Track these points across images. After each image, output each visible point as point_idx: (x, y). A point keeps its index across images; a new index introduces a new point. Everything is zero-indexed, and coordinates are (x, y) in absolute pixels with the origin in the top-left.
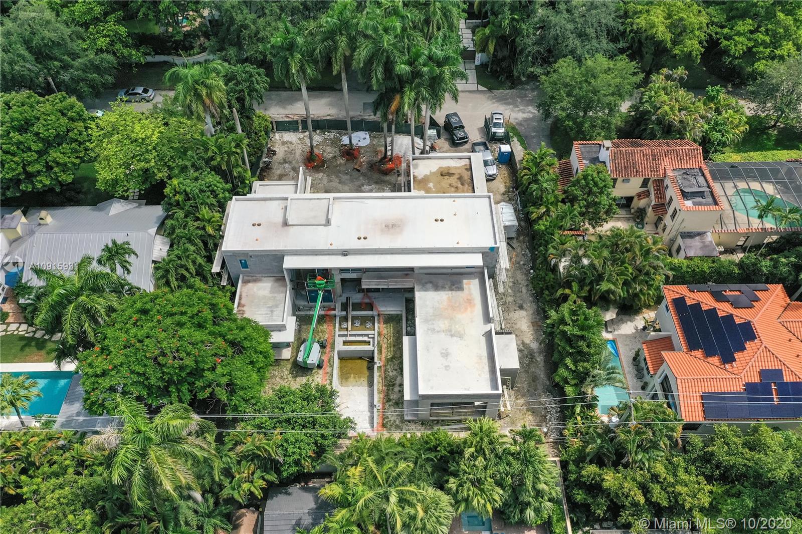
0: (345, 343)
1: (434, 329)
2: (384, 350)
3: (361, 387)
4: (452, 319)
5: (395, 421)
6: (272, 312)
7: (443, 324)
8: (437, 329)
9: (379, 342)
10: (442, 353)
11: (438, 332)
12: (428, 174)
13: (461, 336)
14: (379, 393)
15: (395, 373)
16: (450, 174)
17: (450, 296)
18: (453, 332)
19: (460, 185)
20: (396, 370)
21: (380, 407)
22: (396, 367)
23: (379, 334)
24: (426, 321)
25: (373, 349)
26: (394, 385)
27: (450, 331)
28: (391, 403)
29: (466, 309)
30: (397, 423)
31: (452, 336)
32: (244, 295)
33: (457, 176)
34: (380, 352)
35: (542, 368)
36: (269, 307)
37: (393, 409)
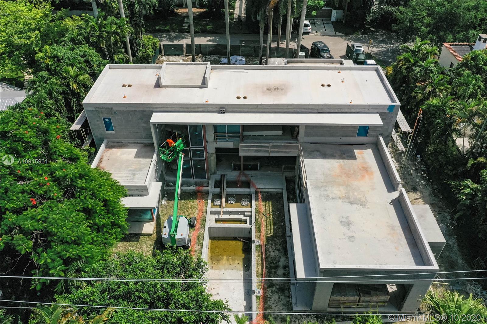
0: (217, 221)
1: (328, 196)
2: (263, 229)
3: (235, 271)
4: (348, 186)
6: (134, 175)
7: (337, 191)
8: (331, 195)
9: (256, 220)
10: (341, 222)
11: (333, 199)
13: (363, 204)
14: (258, 276)
15: (277, 253)
17: (342, 163)
20: (278, 250)
21: (261, 294)
23: (258, 212)
25: (250, 226)
26: (277, 267)
27: (348, 198)
28: (274, 289)
29: (363, 176)
31: (351, 203)
34: (259, 230)
35: (458, 253)
36: (131, 170)
37: (277, 296)
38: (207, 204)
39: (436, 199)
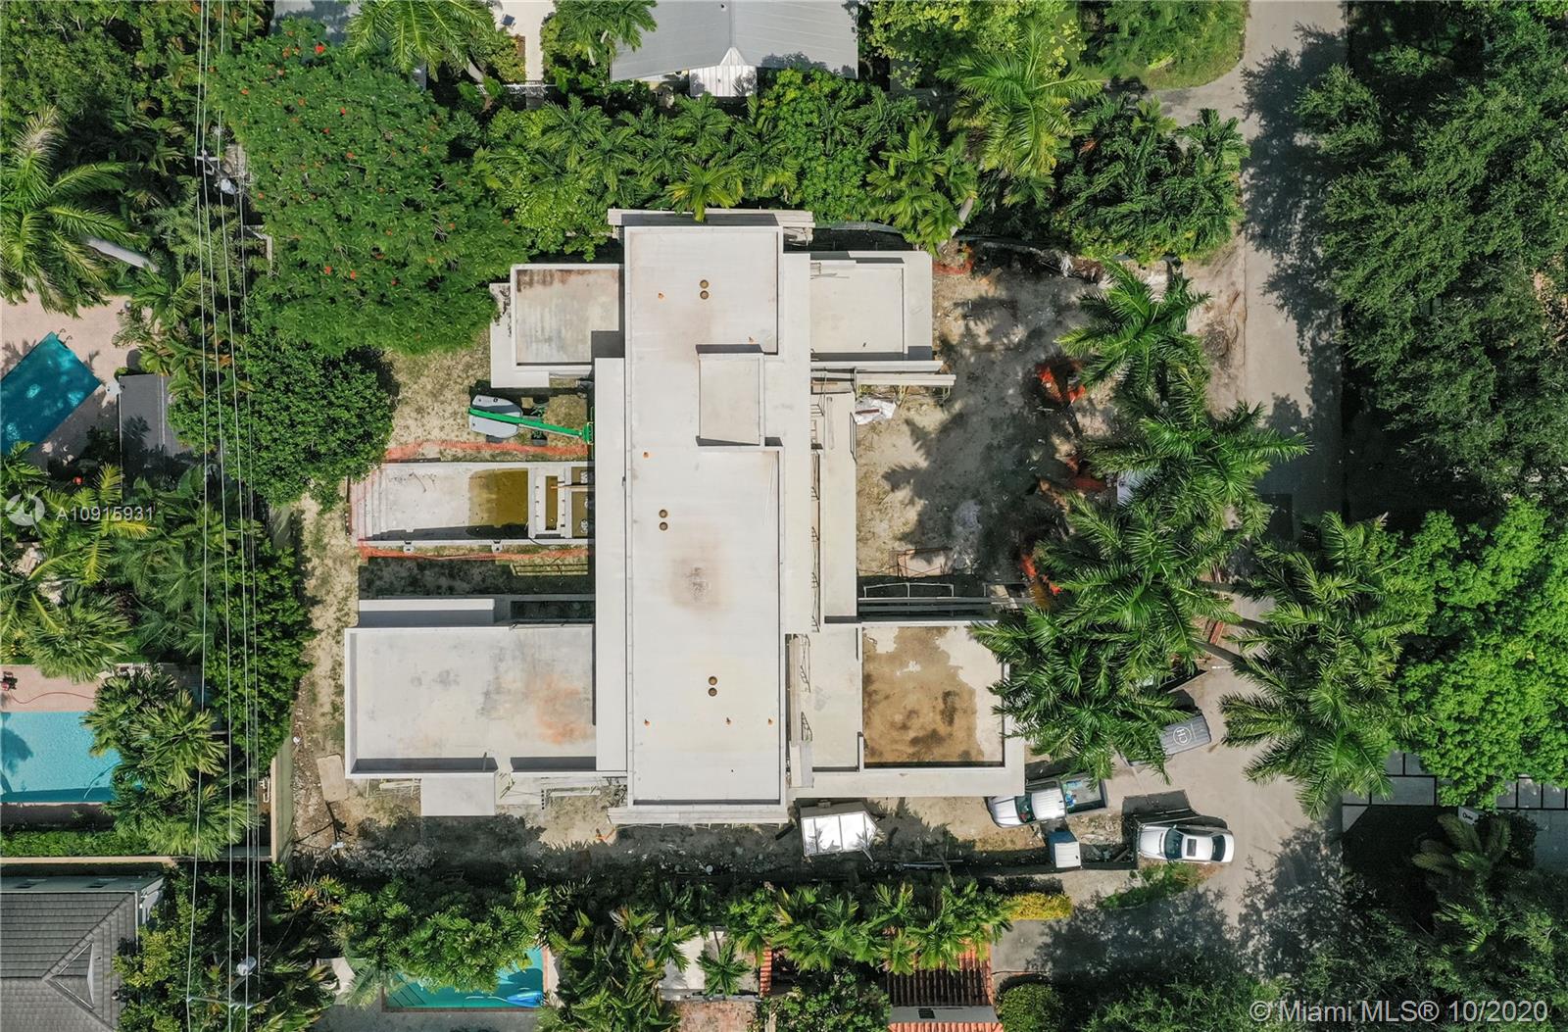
0: (552, 481)
1: (501, 660)
2: (525, 559)
3: (468, 513)
4: (526, 695)
5: (380, 578)
6: (549, 340)
7: (513, 677)
8: (503, 666)
9: (546, 547)
10: (448, 672)
11: (496, 668)
12: (952, 663)
13: (485, 710)
14: (437, 548)
15: (477, 578)
16: (949, 715)
17: (583, 696)
18: (495, 697)
19: (912, 734)
20: (484, 580)
21: (406, 553)
22: (489, 581)
23: (564, 548)
24: (521, 646)
25: (532, 534)
26: (452, 576)
27: (498, 691)
28: (416, 571)
29: (550, 726)
30: (378, 583)
31: (487, 694)
32: (590, 278)
33: (943, 729)
34: (524, 550)
35: (484, 858)
36: (560, 332)
37: (404, 574)
38: (579, 459)
39: (600, 865)
